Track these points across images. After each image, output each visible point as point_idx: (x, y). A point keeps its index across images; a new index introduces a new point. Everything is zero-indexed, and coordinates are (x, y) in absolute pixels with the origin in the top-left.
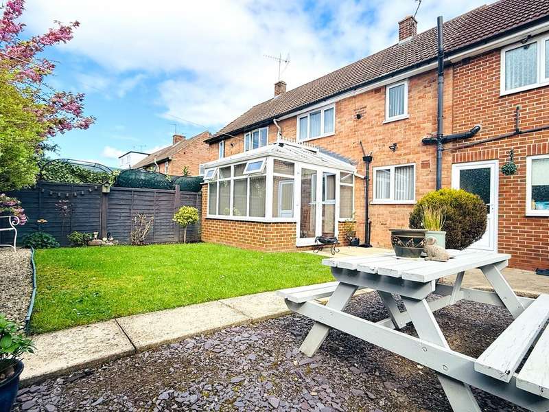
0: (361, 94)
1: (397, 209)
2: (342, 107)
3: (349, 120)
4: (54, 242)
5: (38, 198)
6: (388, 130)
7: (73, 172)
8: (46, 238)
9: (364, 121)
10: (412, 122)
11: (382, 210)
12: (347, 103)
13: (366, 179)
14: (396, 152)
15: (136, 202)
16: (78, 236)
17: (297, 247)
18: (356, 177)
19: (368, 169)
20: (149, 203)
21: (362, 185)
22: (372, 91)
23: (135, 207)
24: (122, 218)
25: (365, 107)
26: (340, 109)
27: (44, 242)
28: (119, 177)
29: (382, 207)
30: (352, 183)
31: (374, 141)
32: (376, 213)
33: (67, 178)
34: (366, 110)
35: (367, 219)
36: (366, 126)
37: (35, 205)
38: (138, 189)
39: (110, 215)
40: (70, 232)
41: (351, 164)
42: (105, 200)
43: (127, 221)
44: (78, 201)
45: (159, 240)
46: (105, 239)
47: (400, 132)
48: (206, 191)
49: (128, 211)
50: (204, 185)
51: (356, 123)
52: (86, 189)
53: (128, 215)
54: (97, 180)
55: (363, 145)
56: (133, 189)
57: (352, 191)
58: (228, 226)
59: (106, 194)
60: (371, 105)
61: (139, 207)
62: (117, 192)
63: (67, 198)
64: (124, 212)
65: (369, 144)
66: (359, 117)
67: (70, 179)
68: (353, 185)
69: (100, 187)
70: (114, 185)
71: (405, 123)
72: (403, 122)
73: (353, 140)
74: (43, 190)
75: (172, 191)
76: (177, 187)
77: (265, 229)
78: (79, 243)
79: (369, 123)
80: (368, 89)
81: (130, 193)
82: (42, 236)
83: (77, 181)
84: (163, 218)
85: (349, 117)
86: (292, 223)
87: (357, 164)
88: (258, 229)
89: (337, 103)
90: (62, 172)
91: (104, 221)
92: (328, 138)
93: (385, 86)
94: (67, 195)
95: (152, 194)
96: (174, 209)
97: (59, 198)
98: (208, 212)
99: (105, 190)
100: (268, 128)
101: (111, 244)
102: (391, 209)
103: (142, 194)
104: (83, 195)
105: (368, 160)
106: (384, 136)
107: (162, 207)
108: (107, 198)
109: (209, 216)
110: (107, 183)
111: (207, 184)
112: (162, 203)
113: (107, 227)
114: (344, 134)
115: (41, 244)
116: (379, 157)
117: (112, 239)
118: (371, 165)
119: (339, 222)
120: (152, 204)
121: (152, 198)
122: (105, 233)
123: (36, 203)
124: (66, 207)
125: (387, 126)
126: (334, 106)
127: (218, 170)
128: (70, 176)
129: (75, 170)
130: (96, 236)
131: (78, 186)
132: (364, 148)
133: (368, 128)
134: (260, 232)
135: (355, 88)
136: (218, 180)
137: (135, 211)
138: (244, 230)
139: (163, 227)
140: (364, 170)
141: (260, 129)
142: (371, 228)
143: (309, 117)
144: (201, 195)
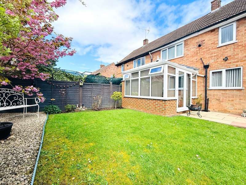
0: (201, 34)
1: (228, 92)
2: (189, 42)
3: (193, 48)
4: (58, 110)
5: (51, 88)
6: (221, 50)
7: (66, 76)
8: (55, 108)
9: (203, 48)
10: (240, 44)
11: (216, 93)
12: (191, 40)
13: (206, 77)
14: (227, 62)
15: (94, 90)
16: (69, 106)
17: (177, 112)
18: (198, 76)
19: (206, 72)
20: (99, 90)
21: (202, 80)
22: (209, 31)
23: (94, 92)
24: (88, 97)
25: (204, 40)
26: (187, 44)
27: (54, 110)
28: (86, 78)
29: (216, 91)
30: (196, 79)
31: (211, 57)
32: (212, 94)
33: (64, 79)
34: (204, 42)
35: (206, 97)
36: (205, 50)
37: (50, 92)
38: (95, 84)
39: (83, 96)
40: (66, 104)
41: (195, 70)
42: (81, 89)
43: (90, 99)
44: (69, 89)
45: (104, 107)
46: (81, 107)
47: (230, 50)
48: (123, 84)
49: (91, 94)
50: (123, 81)
51: (198, 49)
52: (73, 84)
53: (91, 95)
54: (77, 79)
55: (203, 60)
56: (93, 84)
57: (196, 83)
58: (138, 101)
59: (81, 86)
60: (208, 39)
61: (95, 92)
62: (86, 85)
63: (64, 88)
64: (89, 94)
65: (207, 59)
66: (200, 46)
67: (65, 79)
68: (196, 80)
69: (79, 83)
70: (84, 82)
71: (234, 45)
72: (232, 45)
73: (196, 58)
74: (54, 85)
75: (109, 85)
76: (111, 83)
77: (164, 104)
78: (70, 110)
79: (206, 48)
80: (206, 31)
81: (91, 85)
82: (53, 107)
83: (69, 80)
84: (105, 97)
85: (194, 46)
86: (175, 100)
87: (199, 69)
88: (159, 103)
89: (185, 41)
90: (62, 76)
91: (81, 99)
92: (179, 59)
93: (218, 28)
94: (64, 87)
95: (100, 86)
96: (110, 93)
97: (61, 88)
98: (125, 94)
99: (81, 84)
100: (145, 57)
101: (84, 109)
102: (224, 92)
103: (96, 86)
104: (71, 87)
105: (206, 67)
106: (217, 54)
107: (105, 92)
108: (82, 88)
109: (125, 96)
110: (82, 81)
111: (124, 81)
112: (105, 90)
113: (82, 101)
114: (190, 55)
115: (53, 111)
116: (214, 65)
117: (84, 107)
118: (208, 70)
119: (192, 99)
120: (101, 90)
121: (101, 88)
122: (81, 104)
123: (50, 90)
124: (64, 92)
125: (220, 49)
126: (183, 43)
127: (131, 74)
128: (65, 78)
129: (68, 75)
130: (78, 106)
131: (69, 82)
132: (204, 61)
133: (206, 51)
134: (160, 105)
135: (199, 31)
136: (131, 79)
137: (94, 94)
138: (148, 103)
139: (105, 101)
140: (204, 72)
141: (141, 58)
142: (209, 102)
143: (167, 49)
144: (121, 86)
